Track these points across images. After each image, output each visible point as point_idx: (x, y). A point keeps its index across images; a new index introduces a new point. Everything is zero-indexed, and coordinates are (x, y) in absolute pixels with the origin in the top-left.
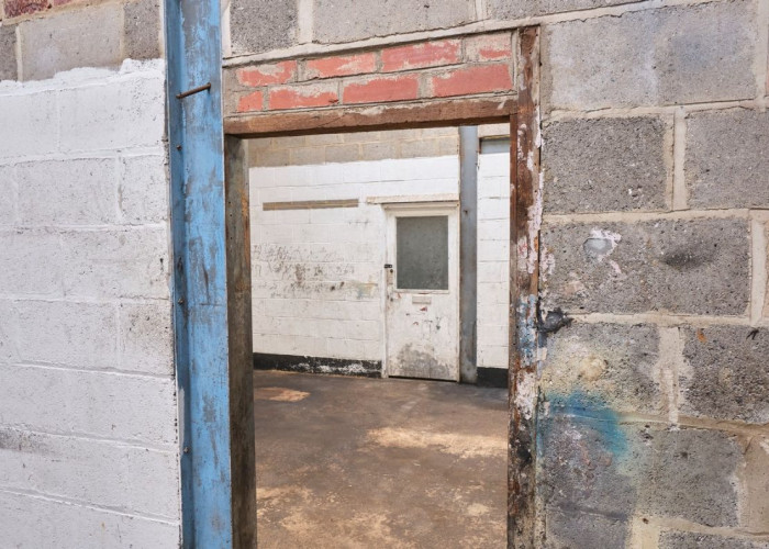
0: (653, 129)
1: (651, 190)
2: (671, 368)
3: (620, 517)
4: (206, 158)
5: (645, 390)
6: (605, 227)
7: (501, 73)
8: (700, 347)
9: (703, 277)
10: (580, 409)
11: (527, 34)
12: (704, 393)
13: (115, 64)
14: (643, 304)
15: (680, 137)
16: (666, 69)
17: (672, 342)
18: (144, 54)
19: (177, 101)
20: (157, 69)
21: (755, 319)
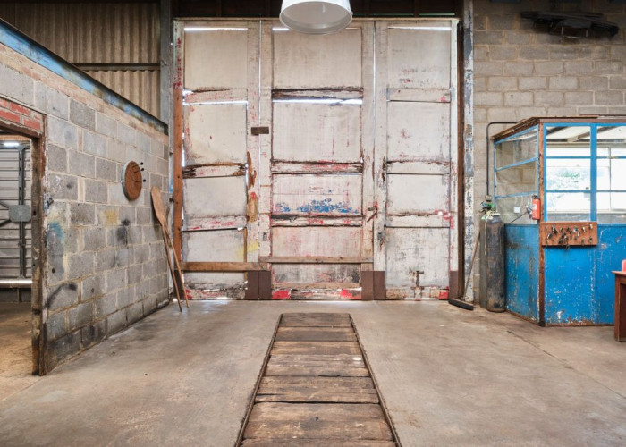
0: (64, 152)
1: (64, 167)
2: (68, 214)
3: (61, 256)
5: (65, 220)
6: (59, 176)
7: (38, 124)
8: (72, 208)
9: (72, 191)
10: (55, 227)
11: (44, 116)
12: (73, 219)
14: (63, 197)
15: (68, 155)
16: (66, 137)
17: (68, 206)
21: (78, 201)
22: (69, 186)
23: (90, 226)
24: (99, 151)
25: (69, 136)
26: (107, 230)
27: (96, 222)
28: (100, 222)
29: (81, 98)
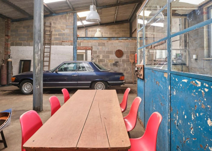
0: (96, 51)
1: (96, 54)
2: (97, 61)
4: (75, 51)
5: (96, 62)
7: (91, 48)
8: (98, 60)
9: (98, 57)
11: (92, 47)
12: (98, 62)
13: (70, 46)
14: (96, 58)
15: (98, 52)
16: (97, 49)
17: (97, 60)
18: (72, 45)
19: (74, 48)
20: (73, 46)
21: (100, 58)
22: (98, 56)
23: (104, 63)
24: (106, 49)
25: (98, 49)
26: (109, 64)
27: (106, 62)
28: (107, 62)
29: (101, 42)
